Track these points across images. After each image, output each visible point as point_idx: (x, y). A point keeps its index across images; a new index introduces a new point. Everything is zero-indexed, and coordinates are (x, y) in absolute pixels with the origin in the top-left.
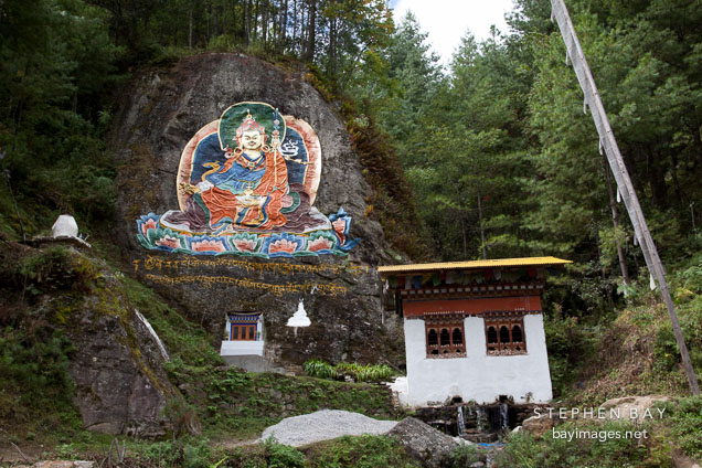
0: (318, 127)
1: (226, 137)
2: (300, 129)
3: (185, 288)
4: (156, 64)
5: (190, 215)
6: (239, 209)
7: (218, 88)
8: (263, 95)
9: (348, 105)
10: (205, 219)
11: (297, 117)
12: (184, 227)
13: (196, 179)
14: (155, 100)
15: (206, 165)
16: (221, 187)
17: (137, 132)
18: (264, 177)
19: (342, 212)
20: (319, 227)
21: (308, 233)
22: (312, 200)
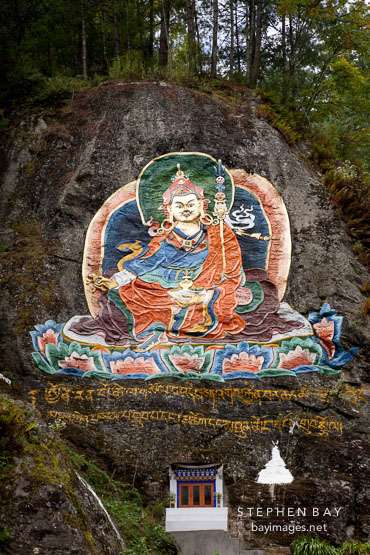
0: (283, 184)
1: (149, 206)
2: (254, 187)
3: (106, 429)
4: (38, 103)
5: (104, 322)
6: (175, 310)
7: (132, 135)
8: (198, 141)
9: (322, 149)
10: (127, 327)
11: (249, 170)
12: (97, 339)
13: (110, 268)
14: (41, 155)
15: (123, 247)
16: (146, 278)
17: (20, 203)
18: (207, 262)
19: (327, 308)
20: (294, 333)
21: (279, 343)
22: (282, 291)
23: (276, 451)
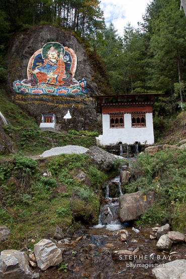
0: (76, 51)
1: (44, 55)
2: (70, 51)
3: (29, 105)
4: (22, 30)
5: (31, 81)
6: (48, 79)
8: (57, 40)
9: (87, 44)
10: (36, 82)
11: (69, 47)
12: (29, 85)
13: (34, 69)
14: (21, 43)
15: (37, 64)
16: (42, 72)
17: (15, 54)
18: (57, 68)
19: (83, 79)
20: (75, 85)
21: (72, 87)
22: (73, 76)
23: (69, 112)
